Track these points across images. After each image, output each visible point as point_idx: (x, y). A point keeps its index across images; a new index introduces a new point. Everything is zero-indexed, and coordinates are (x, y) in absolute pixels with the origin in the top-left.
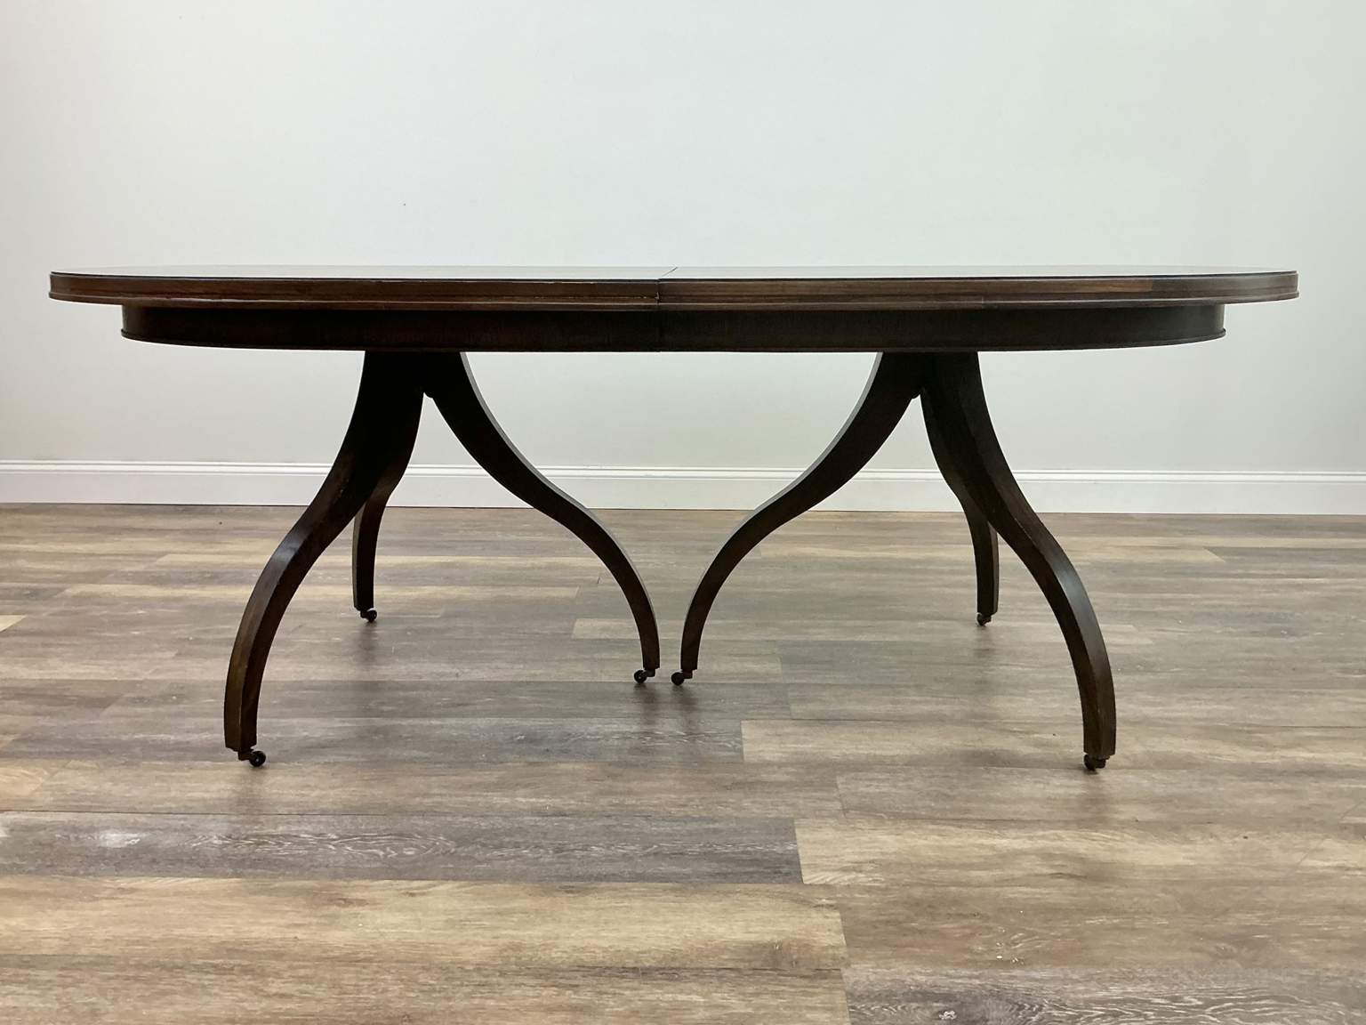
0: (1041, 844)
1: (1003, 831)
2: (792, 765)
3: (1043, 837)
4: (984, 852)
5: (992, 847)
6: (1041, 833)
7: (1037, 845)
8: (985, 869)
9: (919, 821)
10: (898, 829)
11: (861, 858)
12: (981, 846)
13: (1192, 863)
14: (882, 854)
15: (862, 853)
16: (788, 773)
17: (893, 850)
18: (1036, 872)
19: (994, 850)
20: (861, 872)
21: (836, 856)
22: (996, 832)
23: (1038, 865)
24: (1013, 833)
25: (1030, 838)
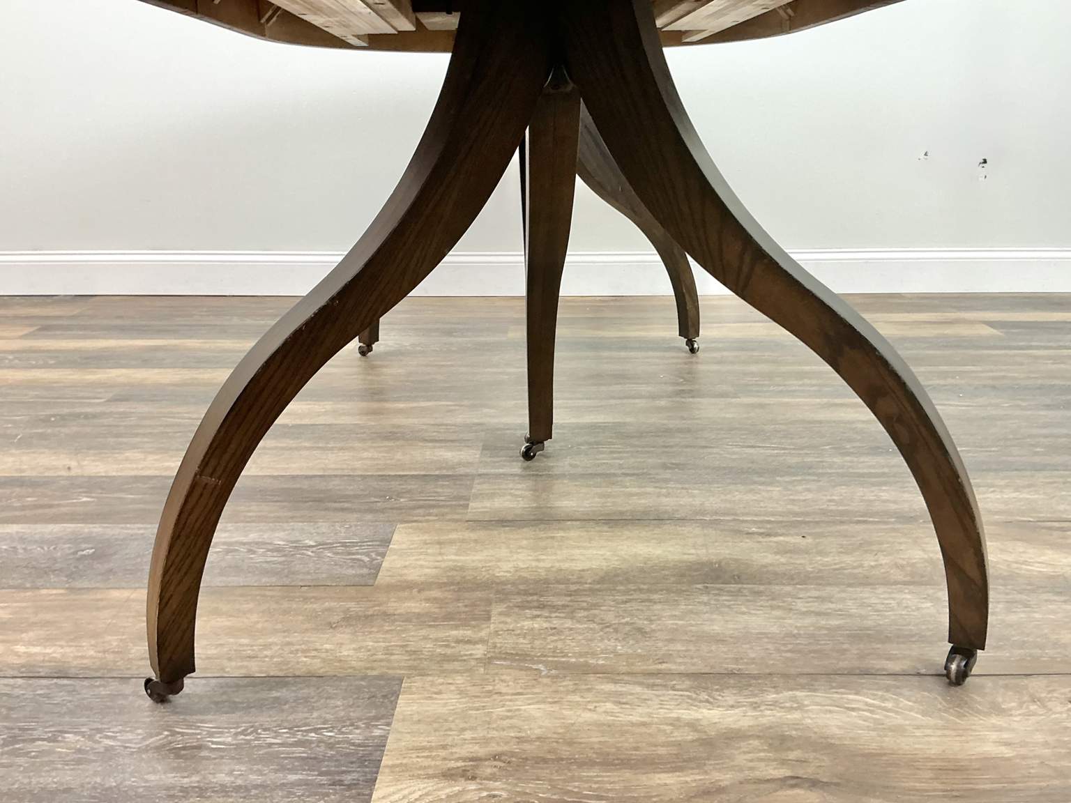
0: (770, 717)
1: (716, 694)
2: (441, 586)
3: (775, 704)
4: (678, 736)
5: (693, 725)
6: (772, 697)
7: (764, 721)
8: (675, 770)
9: (591, 677)
10: (556, 692)
11: (481, 751)
12: (676, 723)
13: (1007, 752)
14: (520, 740)
15: (486, 741)
16: (427, 600)
17: (538, 732)
18: (757, 774)
19: (696, 730)
20: (474, 778)
21: (444, 747)
22: (704, 696)
23: (761, 760)
24: (730, 697)
25: (755, 706)
